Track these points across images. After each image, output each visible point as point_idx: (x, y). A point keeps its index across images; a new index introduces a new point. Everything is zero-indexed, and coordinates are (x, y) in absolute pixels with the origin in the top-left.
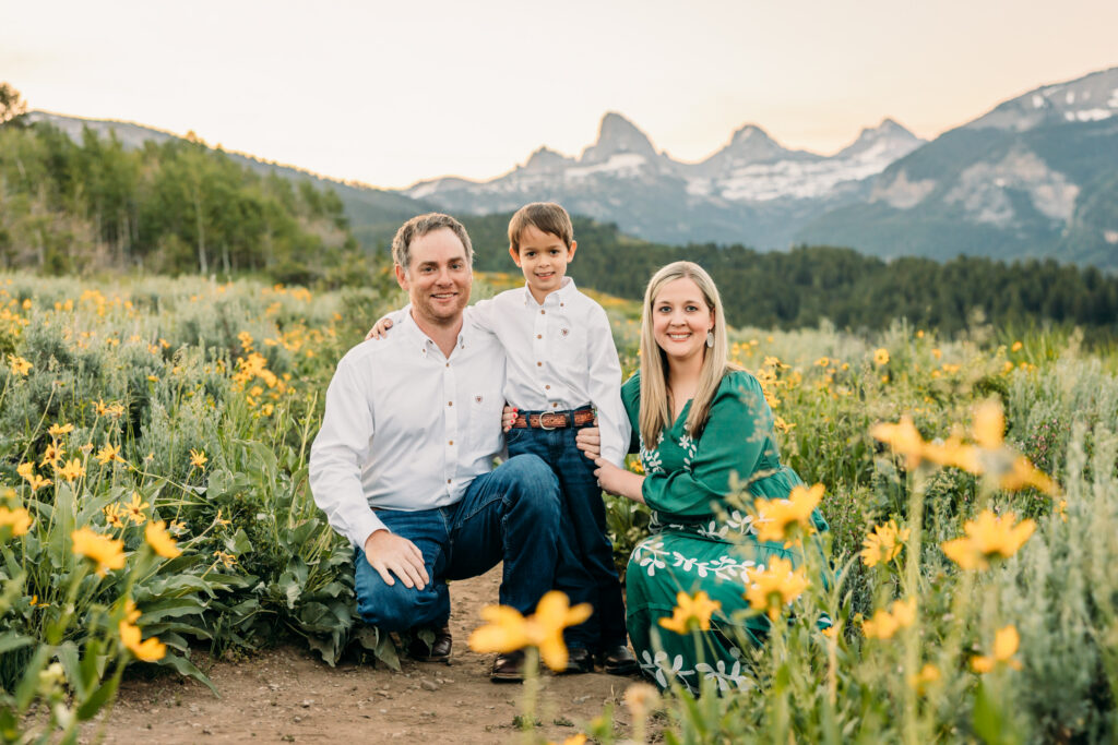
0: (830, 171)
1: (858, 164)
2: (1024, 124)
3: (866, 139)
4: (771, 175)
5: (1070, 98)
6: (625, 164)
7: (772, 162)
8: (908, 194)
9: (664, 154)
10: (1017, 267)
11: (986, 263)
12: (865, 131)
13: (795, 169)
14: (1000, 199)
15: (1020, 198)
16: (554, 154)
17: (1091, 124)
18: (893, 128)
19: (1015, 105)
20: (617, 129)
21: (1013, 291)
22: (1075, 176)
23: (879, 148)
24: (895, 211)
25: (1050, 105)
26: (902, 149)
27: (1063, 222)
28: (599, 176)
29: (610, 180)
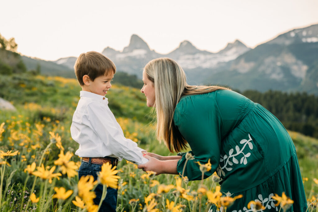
0: (215, 58)
1: (226, 56)
2: (288, 42)
3: (229, 47)
4: (194, 59)
5: (304, 33)
6: (139, 53)
7: (194, 54)
8: (245, 67)
9: (154, 51)
10: (292, 95)
11: (280, 93)
12: (229, 44)
13: (202, 57)
14: (279, 70)
15: (286, 70)
16: (112, 50)
17: (312, 43)
18: (238, 43)
19: (285, 36)
20: (136, 41)
21: (291, 104)
22: (306, 62)
23: (234, 50)
24: (239, 74)
25: (297, 36)
26: (242, 51)
27: (301, 80)
28: (129, 57)
29: (133, 59)
